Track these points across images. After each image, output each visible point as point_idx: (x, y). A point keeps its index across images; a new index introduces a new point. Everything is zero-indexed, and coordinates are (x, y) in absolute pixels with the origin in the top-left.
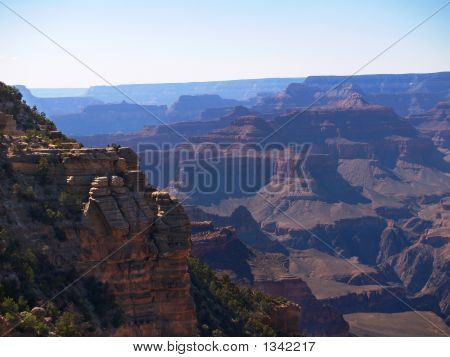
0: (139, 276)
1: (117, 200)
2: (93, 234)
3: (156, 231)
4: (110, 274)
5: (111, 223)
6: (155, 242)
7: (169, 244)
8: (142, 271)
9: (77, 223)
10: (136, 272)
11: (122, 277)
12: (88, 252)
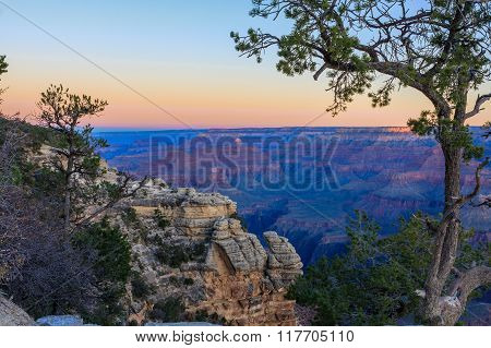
0: (257, 311)
1: (237, 241)
2: (217, 275)
3: (271, 268)
4: (232, 311)
5: (236, 265)
6: (270, 278)
7: (283, 281)
8: (259, 306)
9: (203, 265)
10: (254, 308)
11: (243, 312)
12: (212, 291)
